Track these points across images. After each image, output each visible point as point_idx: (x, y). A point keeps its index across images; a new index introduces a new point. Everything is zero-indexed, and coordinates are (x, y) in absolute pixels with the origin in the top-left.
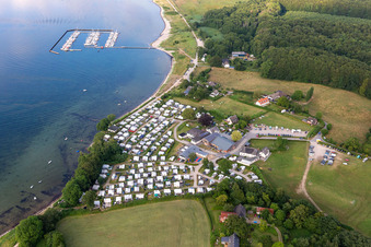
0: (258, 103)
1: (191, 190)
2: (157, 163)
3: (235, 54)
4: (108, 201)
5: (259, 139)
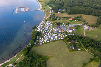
0: (69, 20)
1: (60, 39)
2: (50, 34)
3: (60, 10)
4: (41, 43)
5: (72, 27)
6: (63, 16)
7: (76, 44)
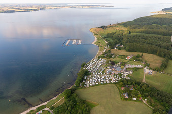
0: (127, 58)
1: (112, 82)
2: (100, 75)
3: (117, 45)
4: (88, 85)
5: (129, 68)
6: (120, 54)
7: (131, 92)
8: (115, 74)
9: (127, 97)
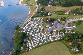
0: (65, 14)
1: (56, 39)
2: (41, 35)
4: (30, 47)
5: (70, 23)
6: (56, 10)
7: (80, 45)
8: (57, 31)
9: (77, 50)
